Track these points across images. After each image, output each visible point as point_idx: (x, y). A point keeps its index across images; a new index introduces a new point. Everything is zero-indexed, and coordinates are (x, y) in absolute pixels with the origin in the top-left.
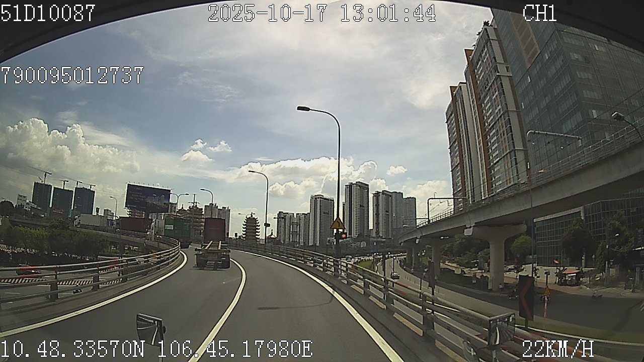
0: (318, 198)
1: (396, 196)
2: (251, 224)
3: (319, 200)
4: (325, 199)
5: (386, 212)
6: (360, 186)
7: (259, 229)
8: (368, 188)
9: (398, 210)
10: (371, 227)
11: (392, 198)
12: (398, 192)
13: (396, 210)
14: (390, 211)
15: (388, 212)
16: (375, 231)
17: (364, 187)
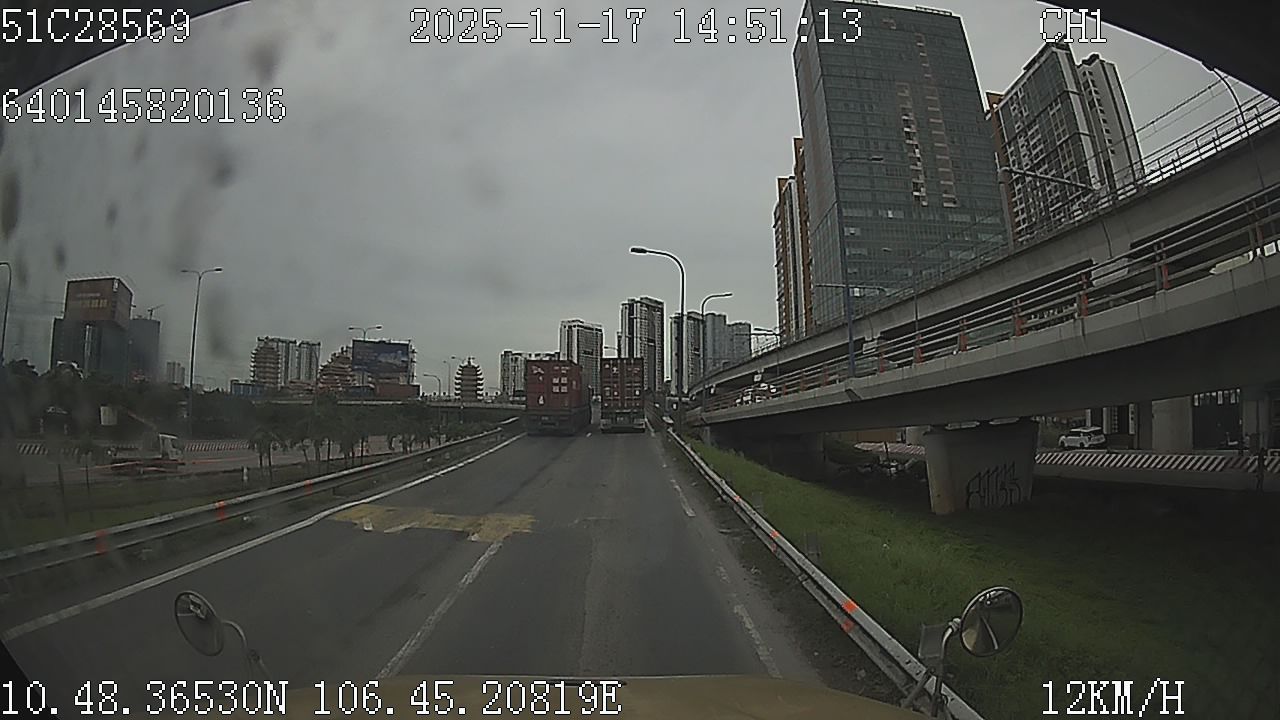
0: (575, 326)
1: (714, 320)
2: (469, 374)
3: (575, 329)
4: (586, 328)
5: (696, 349)
6: (647, 306)
7: (482, 385)
8: (662, 309)
9: (717, 348)
10: (667, 376)
11: (705, 327)
12: (717, 314)
13: (714, 346)
14: (701, 350)
15: (698, 350)
16: (673, 385)
17: (654, 308)
